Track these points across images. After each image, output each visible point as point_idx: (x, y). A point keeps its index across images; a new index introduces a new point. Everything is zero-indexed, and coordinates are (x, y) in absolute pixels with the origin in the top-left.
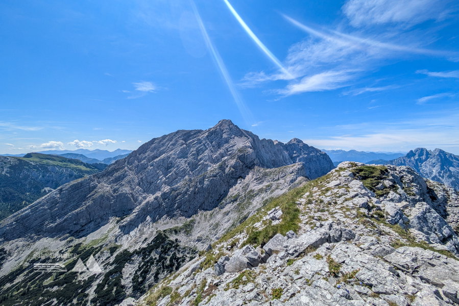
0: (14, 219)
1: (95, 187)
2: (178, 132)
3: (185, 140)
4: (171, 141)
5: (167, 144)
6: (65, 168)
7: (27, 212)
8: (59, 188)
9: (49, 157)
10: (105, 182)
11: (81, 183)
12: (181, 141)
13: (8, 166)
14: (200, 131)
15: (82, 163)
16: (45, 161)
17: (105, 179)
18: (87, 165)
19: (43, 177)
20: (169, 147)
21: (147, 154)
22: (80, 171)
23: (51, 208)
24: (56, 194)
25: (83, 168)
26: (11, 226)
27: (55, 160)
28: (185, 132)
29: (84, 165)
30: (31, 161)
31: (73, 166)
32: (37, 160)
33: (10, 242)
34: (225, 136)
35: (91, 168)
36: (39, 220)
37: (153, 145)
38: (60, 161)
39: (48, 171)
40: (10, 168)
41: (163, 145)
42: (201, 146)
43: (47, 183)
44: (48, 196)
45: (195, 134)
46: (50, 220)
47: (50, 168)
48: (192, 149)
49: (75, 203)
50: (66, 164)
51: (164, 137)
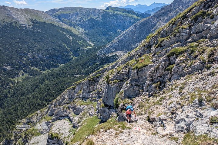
0: (117, 40)
6: (126, 16)
7: (122, 37)
8: (135, 24)
9: (117, 9)
11: (147, 21)
13: (101, 15)
15: (134, 13)
16: (116, 12)
17: (162, 18)
18: (138, 15)
19: (116, 22)
22: (134, 19)
23: (132, 37)
24: (133, 28)
25: (136, 17)
26: (117, 44)
27: (120, 11)
29: (136, 15)
30: (110, 12)
31: (130, 15)
32: (112, 11)
33: (118, 52)
35: (140, 17)
36: (128, 43)
38: (123, 12)
39: (118, 19)
40: (102, 16)
43: (119, 26)
44: (130, 29)
46: (133, 43)
47: (119, 16)
49: (144, 35)
50: (126, 14)
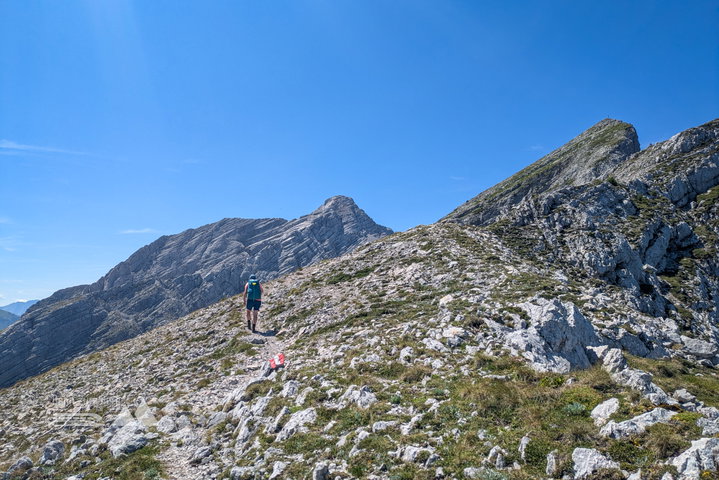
1: (102, 317)
2: (224, 222)
3: (245, 241)
4: (210, 241)
5: (198, 250)
10: (121, 309)
11: (74, 309)
12: (235, 244)
14: (279, 222)
17: (119, 303)
20: (208, 257)
21: (153, 271)
23: (23, 354)
24: (25, 328)
28: (242, 224)
34: (347, 230)
37: (165, 252)
41: (191, 251)
42: (303, 247)
45: (266, 228)
48: (284, 253)
51: (190, 234)
